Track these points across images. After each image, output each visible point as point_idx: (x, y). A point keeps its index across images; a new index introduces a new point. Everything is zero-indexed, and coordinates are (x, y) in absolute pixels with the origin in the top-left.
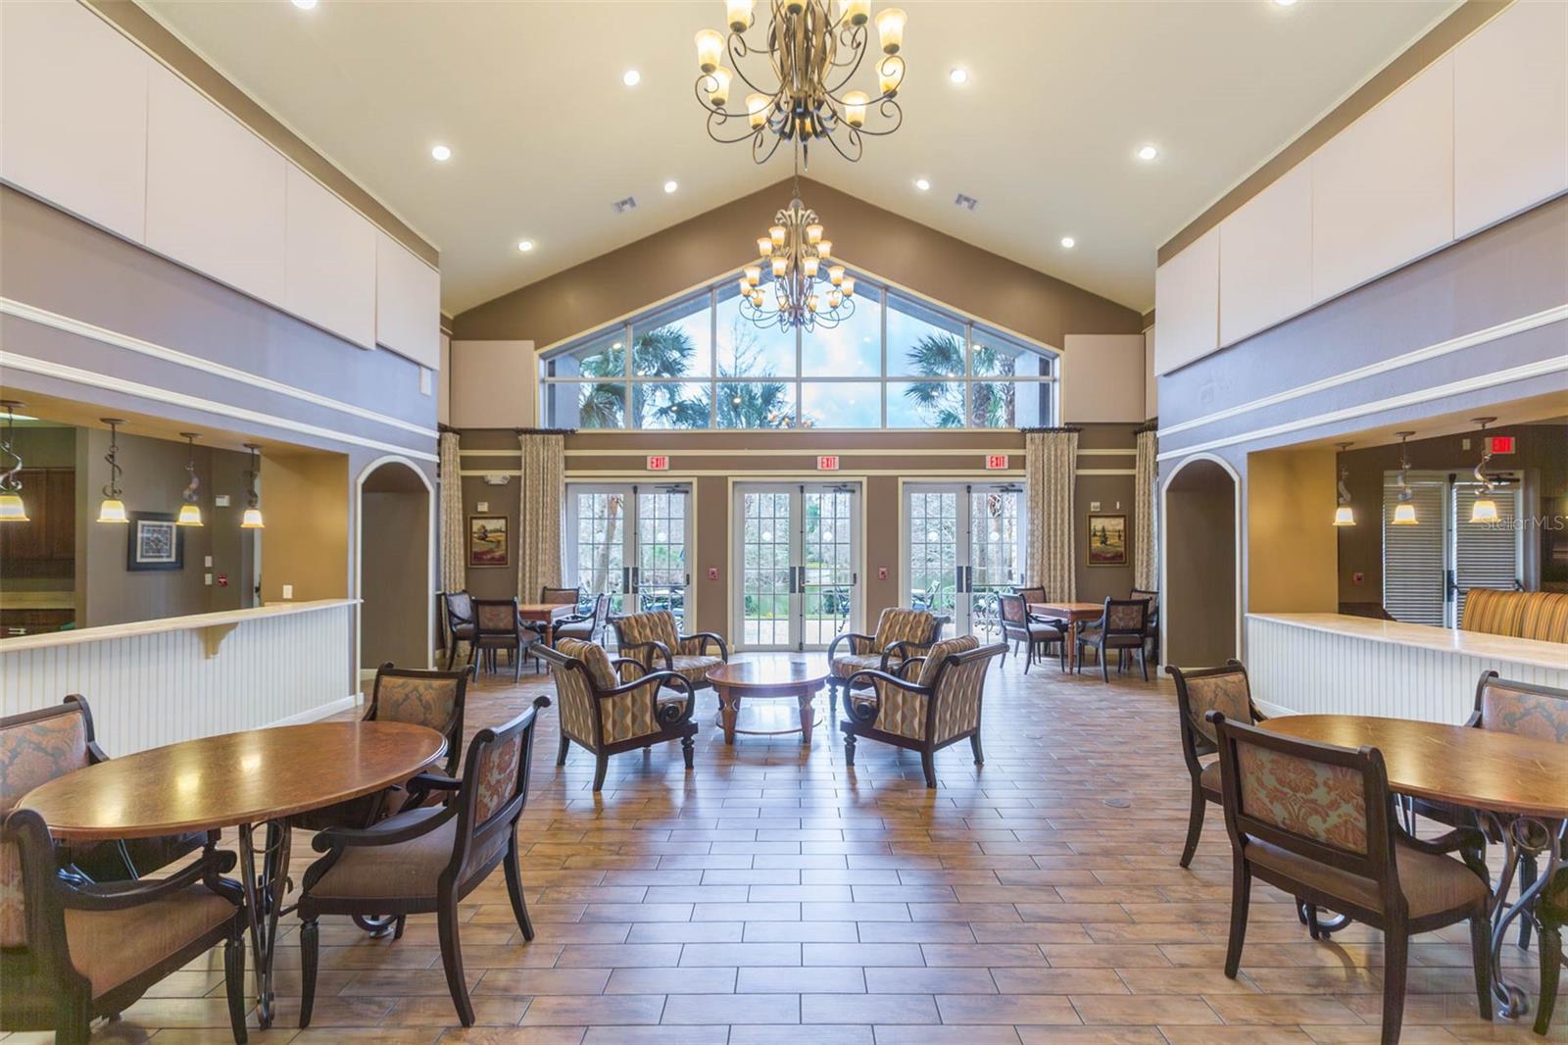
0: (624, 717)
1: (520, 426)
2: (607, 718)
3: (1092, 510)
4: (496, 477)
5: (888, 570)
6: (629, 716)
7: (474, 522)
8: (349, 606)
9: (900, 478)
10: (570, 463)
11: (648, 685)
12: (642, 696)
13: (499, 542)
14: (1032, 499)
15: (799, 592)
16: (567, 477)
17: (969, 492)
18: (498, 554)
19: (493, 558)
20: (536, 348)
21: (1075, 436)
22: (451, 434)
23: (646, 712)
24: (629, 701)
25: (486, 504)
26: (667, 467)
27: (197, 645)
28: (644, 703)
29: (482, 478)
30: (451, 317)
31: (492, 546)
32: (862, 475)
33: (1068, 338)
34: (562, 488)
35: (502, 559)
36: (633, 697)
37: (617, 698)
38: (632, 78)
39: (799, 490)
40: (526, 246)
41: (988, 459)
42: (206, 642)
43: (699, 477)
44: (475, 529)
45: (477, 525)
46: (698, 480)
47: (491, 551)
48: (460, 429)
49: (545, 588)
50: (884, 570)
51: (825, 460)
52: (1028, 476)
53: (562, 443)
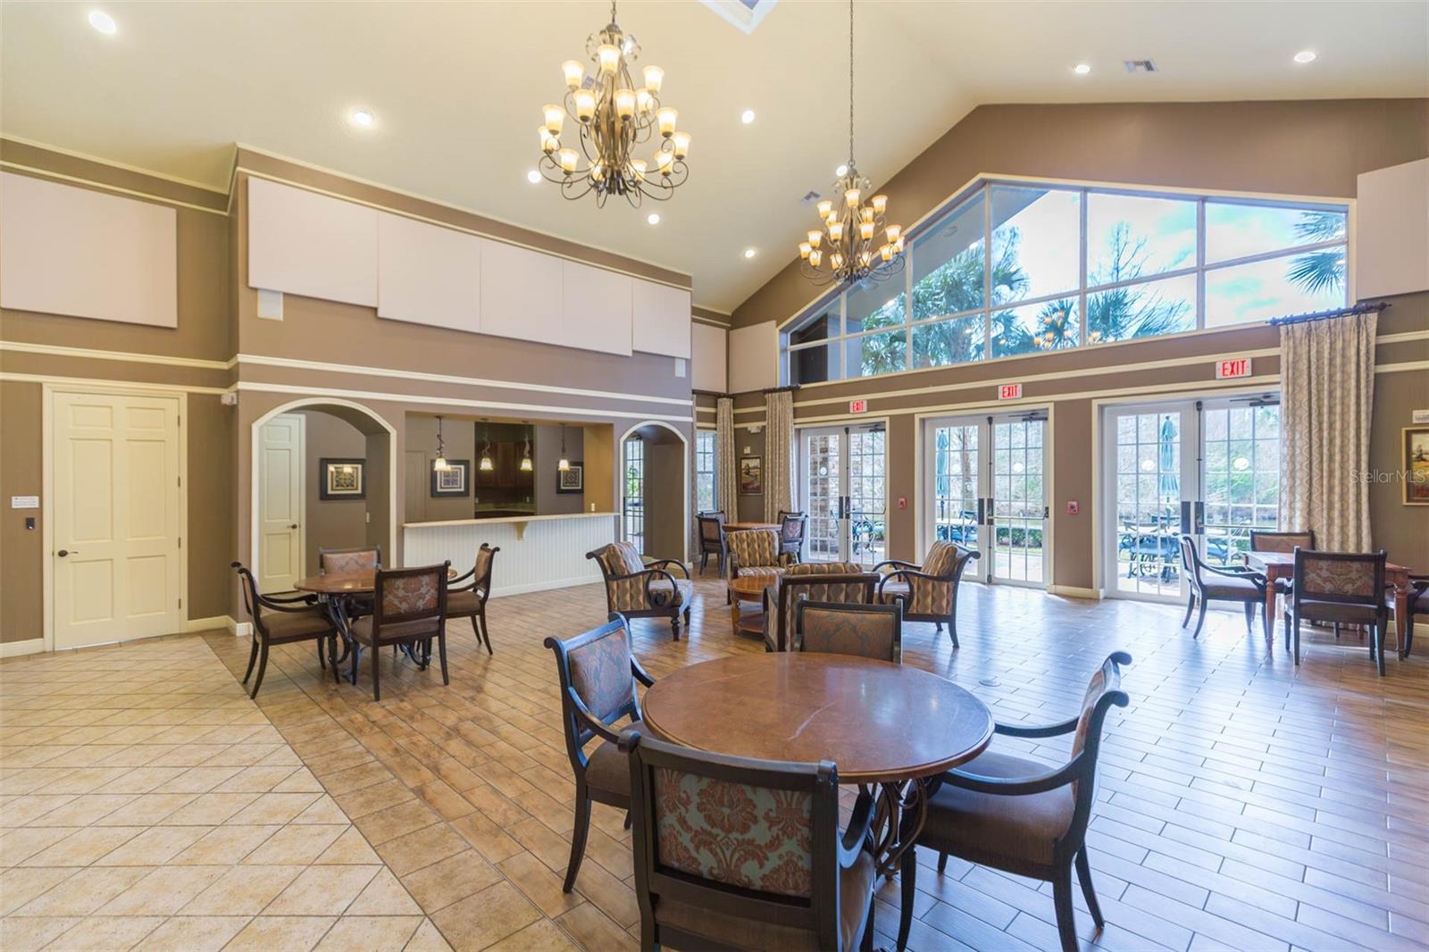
0: (624, 595)
1: (767, 388)
2: (613, 594)
3: (1415, 421)
4: (753, 427)
5: (1078, 504)
6: (628, 595)
7: (743, 461)
8: (615, 517)
9: (1094, 401)
10: (797, 413)
11: (641, 577)
12: (637, 583)
13: (756, 476)
14: (1292, 413)
15: (988, 524)
16: (795, 424)
17: (1199, 410)
18: (756, 484)
19: (754, 488)
20: (778, 325)
21: (1373, 318)
22: (725, 399)
23: (640, 594)
24: (628, 585)
25: (749, 448)
26: (865, 409)
27: (514, 533)
28: (638, 588)
29: (746, 428)
30: (730, 314)
31: (751, 479)
32: (1047, 402)
33: (1362, 179)
34: (792, 433)
35: (759, 488)
36: (631, 583)
37: (620, 582)
38: (748, 117)
39: (987, 422)
40: (750, 254)
41: (1219, 366)
42: (518, 530)
43: (890, 416)
44: (743, 466)
45: (744, 463)
46: (890, 419)
47: (752, 483)
48: (733, 395)
49: (781, 512)
50: (1075, 503)
51: (1006, 390)
52: (1284, 382)
53: (791, 397)
